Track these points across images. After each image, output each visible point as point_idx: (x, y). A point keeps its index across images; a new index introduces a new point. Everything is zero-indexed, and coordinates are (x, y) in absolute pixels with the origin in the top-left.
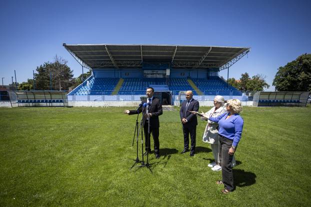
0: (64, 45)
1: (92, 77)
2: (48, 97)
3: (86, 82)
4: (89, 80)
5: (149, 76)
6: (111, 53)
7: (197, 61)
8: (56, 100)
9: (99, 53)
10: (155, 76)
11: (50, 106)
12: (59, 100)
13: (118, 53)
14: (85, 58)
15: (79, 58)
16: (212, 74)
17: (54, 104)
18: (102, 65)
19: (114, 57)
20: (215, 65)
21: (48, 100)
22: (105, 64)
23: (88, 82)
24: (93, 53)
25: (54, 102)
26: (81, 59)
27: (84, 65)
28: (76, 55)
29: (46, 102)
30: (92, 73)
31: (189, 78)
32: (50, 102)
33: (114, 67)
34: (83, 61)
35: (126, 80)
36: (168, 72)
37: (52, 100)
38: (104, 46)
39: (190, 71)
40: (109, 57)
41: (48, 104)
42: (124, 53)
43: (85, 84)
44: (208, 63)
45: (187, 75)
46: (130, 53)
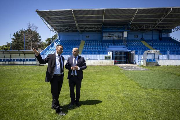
0: (37, 11)
1: (58, 40)
2: (22, 56)
3: (54, 44)
4: (56, 42)
5: (107, 38)
6: (77, 18)
7: (152, 24)
8: (29, 59)
9: (65, 18)
10: (111, 38)
11: (23, 65)
12: (32, 59)
13: (82, 18)
14: (53, 23)
15: (48, 23)
16: (164, 36)
17: (28, 63)
18: (67, 29)
19: (78, 22)
20: (169, 27)
21: (22, 59)
22: (70, 28)
23: (55, 43)
24: (60, 18)
25: (27, 60)
26: (50, 24)
27: (52, 29)
28: (46, 20)
29: (21, 60)
30: (58, 36)
31: (142, 39)
32: (24, 61)
33: (77, 31)
34: (51, 26)
35: (87, 42)
36: (125, 34)
37: (26, 59)
38: (71, 11)
39: (143, 33)
40: (74, 22)
41: (22, 63)
42: (88, 18)
43: (52, 46)
44: (163, 26)
45: (140, 37)
46: (93, 17)
